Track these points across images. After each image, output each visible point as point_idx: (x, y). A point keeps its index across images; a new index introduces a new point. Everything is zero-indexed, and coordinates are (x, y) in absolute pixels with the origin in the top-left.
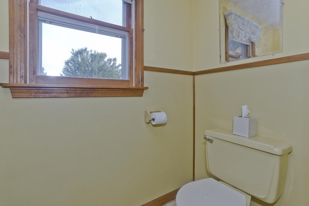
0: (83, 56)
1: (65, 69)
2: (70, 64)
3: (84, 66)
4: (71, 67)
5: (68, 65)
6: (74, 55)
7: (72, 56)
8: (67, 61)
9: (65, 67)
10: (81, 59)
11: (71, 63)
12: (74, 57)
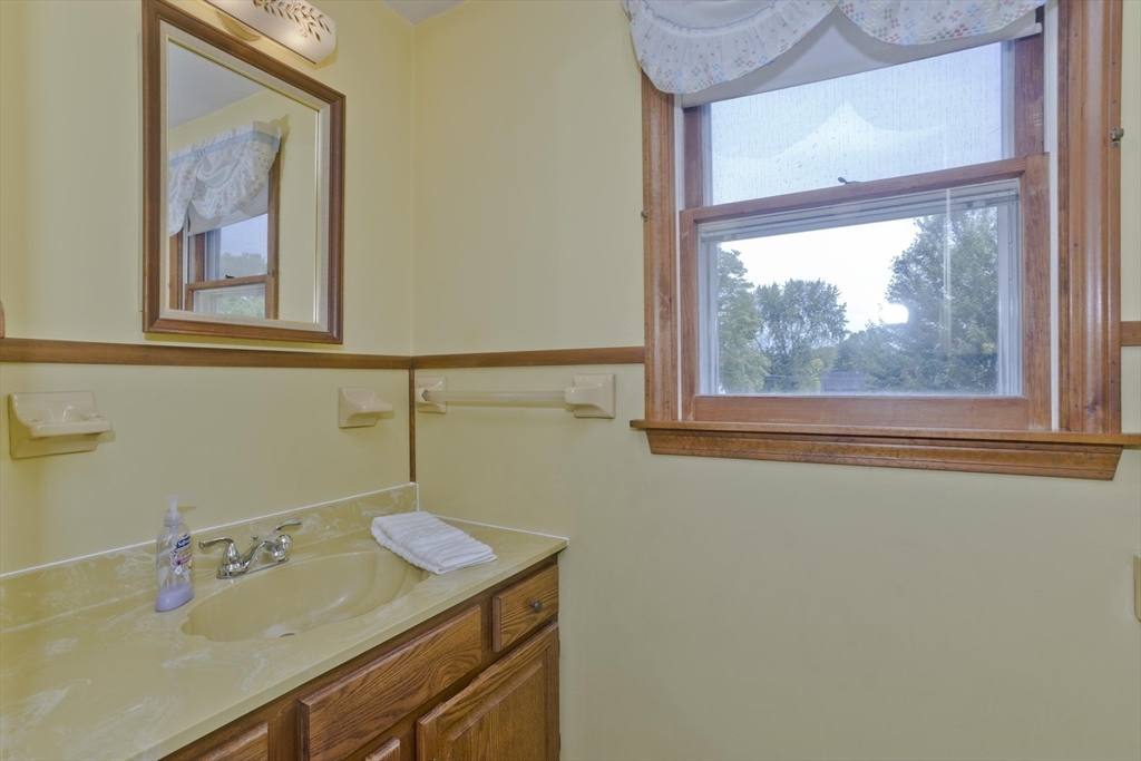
0: (964, 224)
1: (895, 288)
2: (913, 268)
3: (971, 264)
4: (918, 276)
5: (906, 272)
6: (927, 229)
7: (921, 236)
8: (901, 258)
9: (895, 281)
10: (959, 239)
11: (918, 262)
12: (929, 236)
